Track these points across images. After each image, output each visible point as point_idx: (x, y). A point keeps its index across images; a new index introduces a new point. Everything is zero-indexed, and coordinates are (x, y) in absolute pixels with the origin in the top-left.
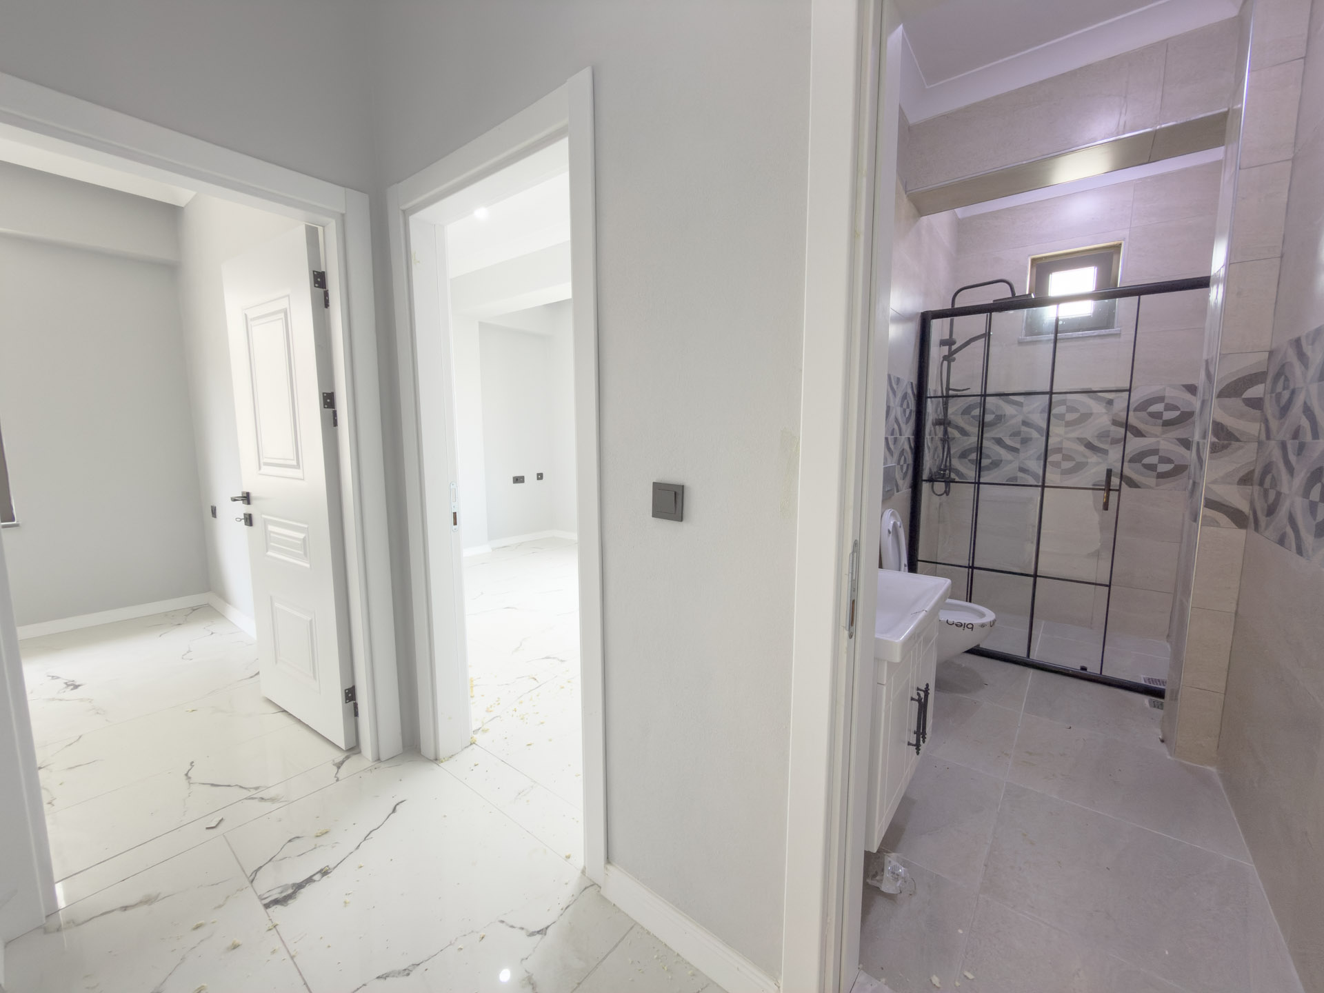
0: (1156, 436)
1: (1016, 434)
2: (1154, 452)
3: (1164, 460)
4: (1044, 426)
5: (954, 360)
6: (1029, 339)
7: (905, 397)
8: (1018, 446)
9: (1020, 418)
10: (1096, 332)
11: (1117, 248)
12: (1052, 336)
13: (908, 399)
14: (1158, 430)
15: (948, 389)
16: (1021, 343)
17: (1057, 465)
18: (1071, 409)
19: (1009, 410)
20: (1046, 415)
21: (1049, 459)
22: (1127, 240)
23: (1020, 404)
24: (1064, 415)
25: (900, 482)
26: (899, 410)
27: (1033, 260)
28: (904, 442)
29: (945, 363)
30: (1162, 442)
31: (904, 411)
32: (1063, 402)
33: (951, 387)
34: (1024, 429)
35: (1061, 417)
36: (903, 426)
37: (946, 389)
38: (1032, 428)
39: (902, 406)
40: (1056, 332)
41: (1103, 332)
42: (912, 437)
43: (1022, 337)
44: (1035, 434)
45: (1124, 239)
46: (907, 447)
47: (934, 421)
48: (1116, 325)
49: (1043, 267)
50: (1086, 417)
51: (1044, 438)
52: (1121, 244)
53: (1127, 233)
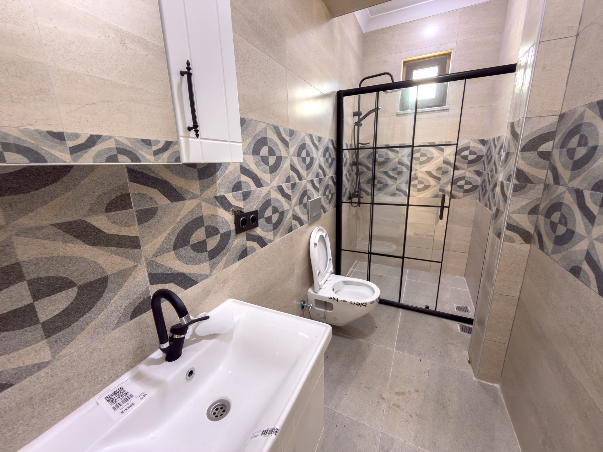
0: (464, 169)
1: (394, 169)
2: (463, 178)
3: (467, 183)
4: (409, 164)
5: (361, 125)
6: (402, 112)
7: (327, 149)
8: (396, 176)
9: (396, 160)
10: (437, 108)
11: (449, 54)
12: (414, 111)
13: (329, 151)
14: (465, 166)
15: (358, 143)
16: (398, 115)
17: (415, 186)
18: (423, 155)
19: (391, 154)
20: (410, 158)
21: (412, 183)
22: (455, 49)
23: (397, 152)
24: (419, 158)
25: (327, 206)
26: (322, 160)
27: (405, 62)
28: (328, 180)
29: (356, 127)
30: (467, 173)
31: (327, 160)
32: (419, 151)
33: (360, 142)
34: (399, 166)
35: (418, 159)
36: (327, 170)
37: (357, 143)
38: (403, 166)
39: (324, 156)
40: (416, 108)
41: (440, 108)
42: (334, 176)
43: (398, 111)
44: (405, 169)
45: (453, 49)
46: (331, 183)
47: (351, 163)
48: (447, 104)
49: (410, 66)
50: (430, 159)
51: (409, 172)
52: (451, 53)
53: (455, 44)
